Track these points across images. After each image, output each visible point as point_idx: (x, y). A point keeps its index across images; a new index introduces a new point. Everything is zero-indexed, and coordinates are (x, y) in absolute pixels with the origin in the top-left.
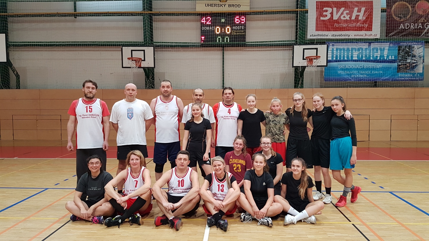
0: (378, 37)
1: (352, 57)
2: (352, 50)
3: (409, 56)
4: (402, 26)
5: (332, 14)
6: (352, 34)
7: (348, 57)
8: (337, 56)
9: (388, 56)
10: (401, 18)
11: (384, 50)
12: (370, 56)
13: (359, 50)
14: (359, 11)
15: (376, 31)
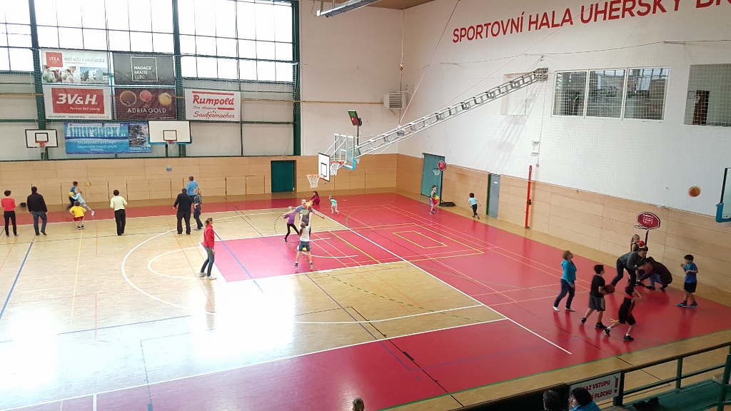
0: (110, 118)
1: (89, 134)
2: (88, 128)
3: (138, 133)
4: (129, 110)
5: (67, 99)
6: (87, 116)
7: (85, 134)
8: (75, 134)
9: (120, 134)
10: (128, 104)
11: (116, 128)
12: (104, 134)
13: (94, 129)
14: (91, 97)
15: (108, 114)
